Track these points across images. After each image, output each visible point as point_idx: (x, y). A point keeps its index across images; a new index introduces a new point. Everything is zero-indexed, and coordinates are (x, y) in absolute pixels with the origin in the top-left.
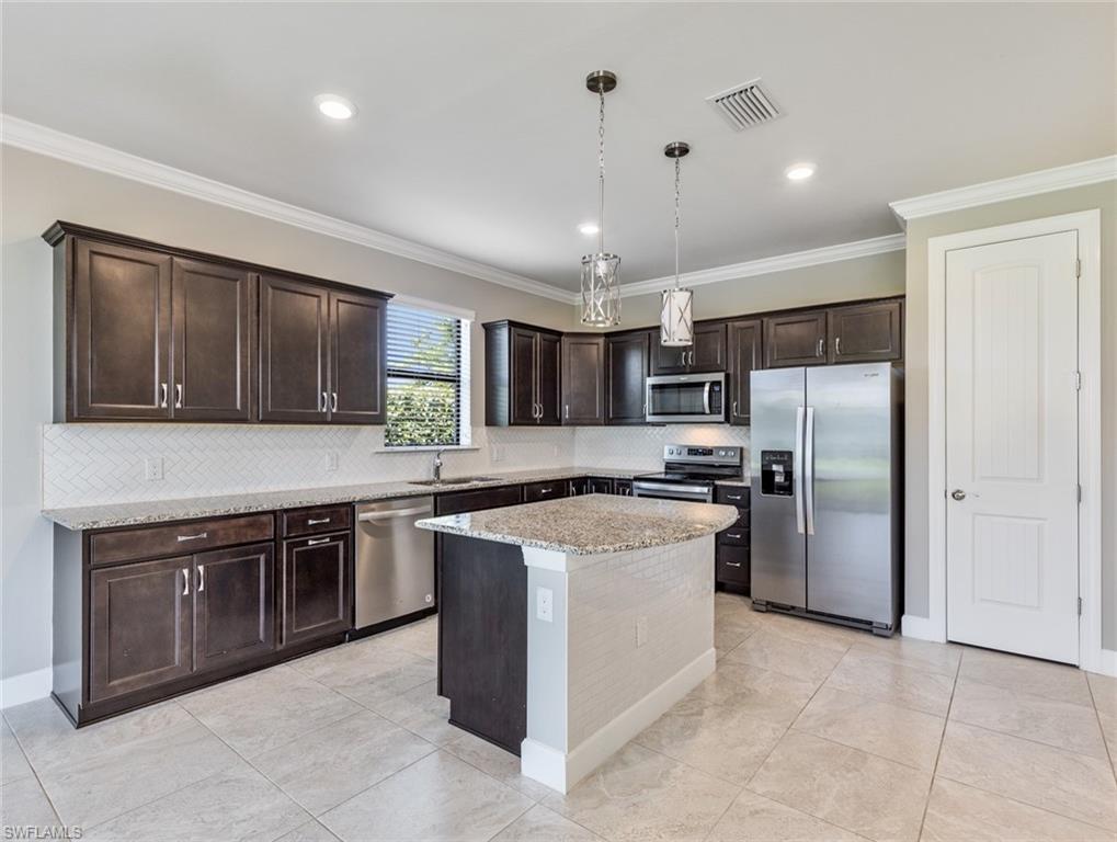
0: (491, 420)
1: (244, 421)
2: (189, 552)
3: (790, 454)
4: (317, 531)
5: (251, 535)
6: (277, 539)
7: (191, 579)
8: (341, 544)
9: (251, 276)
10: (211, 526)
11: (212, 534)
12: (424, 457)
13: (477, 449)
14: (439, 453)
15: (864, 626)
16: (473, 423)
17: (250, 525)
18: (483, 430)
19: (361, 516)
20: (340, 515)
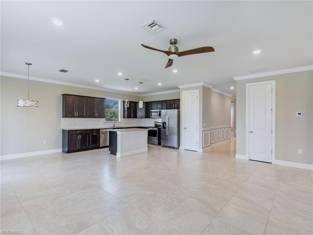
0: (124, 117)
1: (85, 117)
2: (79, 134)
3: (166, 123)
4: (95, 132)
5: (86, 132)
6: (90, 133)
7: (79, 137)
8: (98, 135)
9: (86, 98)
10: (82, 131)
11: (82, 132)
12: (112, 123)
13: (121, 122)
14: (114, 122)
15: (173, 148)
16: (121, 118)
17: (86, 131)
18: (123, 119)
19: (101, 131)
20: (98, 130)
